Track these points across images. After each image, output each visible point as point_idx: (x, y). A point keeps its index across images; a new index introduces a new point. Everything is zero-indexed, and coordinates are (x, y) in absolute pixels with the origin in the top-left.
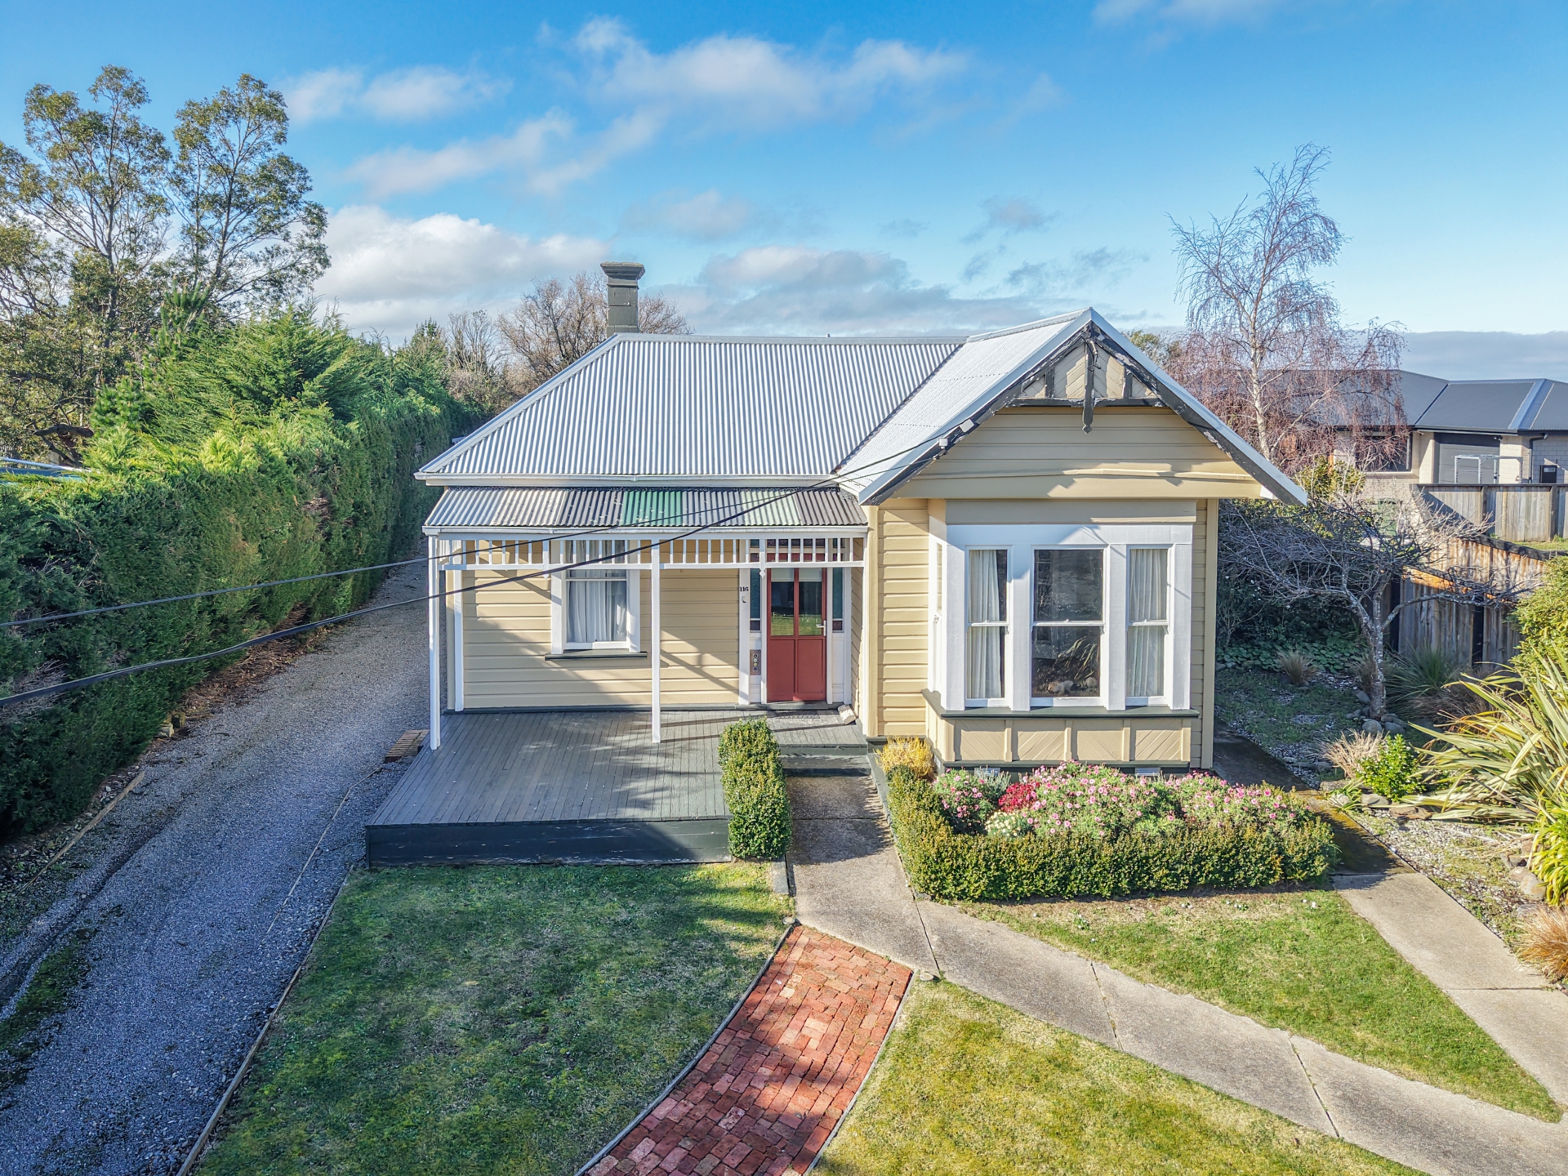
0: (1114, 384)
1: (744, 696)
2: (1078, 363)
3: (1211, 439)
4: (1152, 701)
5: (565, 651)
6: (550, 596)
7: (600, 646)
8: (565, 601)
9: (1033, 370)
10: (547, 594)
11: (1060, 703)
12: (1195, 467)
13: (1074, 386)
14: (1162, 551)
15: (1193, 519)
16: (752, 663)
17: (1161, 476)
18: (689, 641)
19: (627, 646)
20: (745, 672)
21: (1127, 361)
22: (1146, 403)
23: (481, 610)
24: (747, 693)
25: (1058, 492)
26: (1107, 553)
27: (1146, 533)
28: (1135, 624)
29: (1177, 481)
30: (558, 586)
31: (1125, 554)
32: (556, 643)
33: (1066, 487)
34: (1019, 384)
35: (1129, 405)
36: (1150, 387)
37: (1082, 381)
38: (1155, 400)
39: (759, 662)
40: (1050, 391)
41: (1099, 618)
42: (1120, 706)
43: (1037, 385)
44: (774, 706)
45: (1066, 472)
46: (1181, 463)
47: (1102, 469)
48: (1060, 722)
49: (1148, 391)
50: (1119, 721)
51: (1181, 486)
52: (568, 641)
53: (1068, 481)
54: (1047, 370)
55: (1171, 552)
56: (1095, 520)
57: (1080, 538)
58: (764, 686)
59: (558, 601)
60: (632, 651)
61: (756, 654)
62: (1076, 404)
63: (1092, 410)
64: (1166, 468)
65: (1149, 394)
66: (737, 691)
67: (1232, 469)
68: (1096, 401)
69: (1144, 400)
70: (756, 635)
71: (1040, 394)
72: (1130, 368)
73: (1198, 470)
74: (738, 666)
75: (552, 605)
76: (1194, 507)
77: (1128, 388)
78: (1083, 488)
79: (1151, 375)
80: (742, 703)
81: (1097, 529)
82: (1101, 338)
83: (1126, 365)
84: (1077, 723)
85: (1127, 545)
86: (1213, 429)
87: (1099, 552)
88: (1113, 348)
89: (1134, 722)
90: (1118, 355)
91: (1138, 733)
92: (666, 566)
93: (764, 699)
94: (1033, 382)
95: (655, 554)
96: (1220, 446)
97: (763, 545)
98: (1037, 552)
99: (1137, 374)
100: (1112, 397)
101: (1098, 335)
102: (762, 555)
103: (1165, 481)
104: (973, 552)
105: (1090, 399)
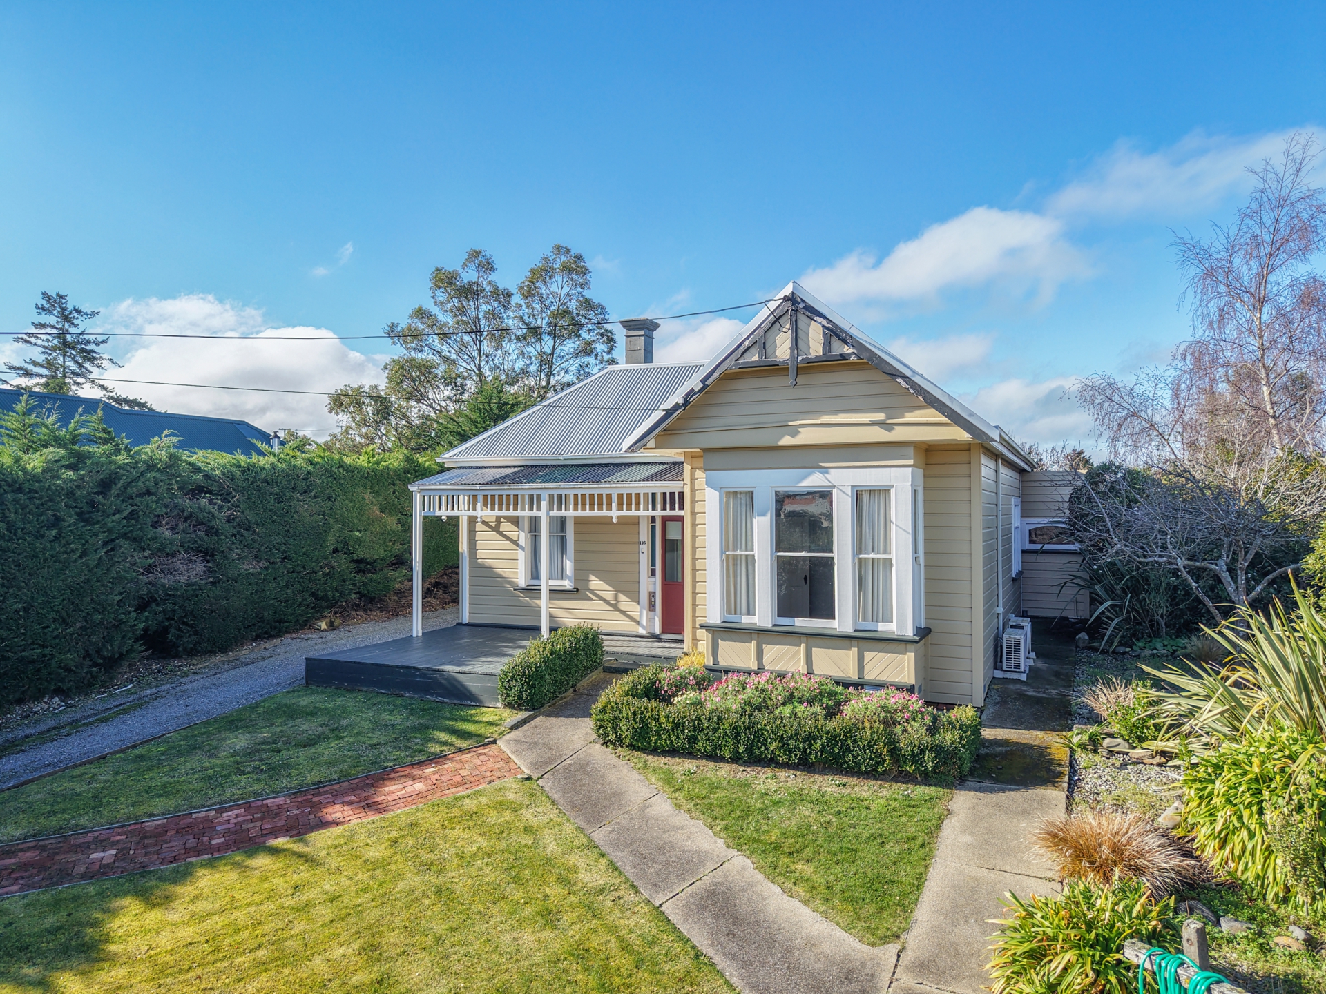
0: (815, 345)
1: (643, 627)
3: (904, 384)
5: (527, 585)
6: (520, 546)
8: (528, 548)
9: (748, 338)
10: (516, 543)
12: (907, 414)
13: (782, 349)
14: (884, 492)
15: (911, 462)
16: (650, 602)
17: (873, 423)
18: (606, 582)
19: (567, 584)
20: (644, 607)
21: (824, 322)
22: (843, 357)
23: (480, 554)
24: (646, 624)
25: (787, 440)
26: (835, 492)
27: (870, 476)
28: (861, 556)
29: (889, 428)
30: (523, 538)
31: (850, 494)
32: (522, 579)
33: (793, 438)
34: (741, 350)
35: (829, 364)
36: (846, 342)
37: (788, 343)
38: (850, 355)
39: (655, 601)
40: (763, 354)
41: (831, 551)
42: (848, 628)
43: (752, 350)
45: (790, 423)
46: (894, 411)
47: (822, 419)
48: (798, 638)
49: (847, 347)
51: (894, 432)
52: (533, 578)
53: (795, 431)
54: (762, 341)
55: (893, 491)
56: (823, 464)
57: (814, 480)
58: (658, 619)
59: (523, 549)
60: (569, 588)
61: (652, 595)
62: (783, 362)
63: (809, 368)
64: (881, 416)
65: (847, 350)
66: (638, 623)
67: (931, 415)
68: (800, 358)
69: (841, 355)
70: (653, 579)
71: (755, 357)
72: (828, 328)
73: (910, 417)
74: (639, 603)
75: (520, 551)
76: (911, 450)
77: (827, 345)
78: (807, 436)
79: (846, 332)
80: (642, 631)
81: (827, 473)
82: (801, 305)
83: (823, 326)
84: (812, 640)
85: (852, 486)
86: (904, 377)
87: (830, 493)
88: (812, 312)
89: (862, 643)
90: (817, 319)
91: (866, 653)
92: (551, 514)
93: (658, 631)
94: (749, 348)
95: (544, 504)
96: (912, 391)
97: (615, 498)
98: (777, 493)
99: (834, 333)
100: (813, 354)
101: (799, 303)
102: (614, 505)
103: (877, 427)
104: (728, 493)
105: (793, 357)
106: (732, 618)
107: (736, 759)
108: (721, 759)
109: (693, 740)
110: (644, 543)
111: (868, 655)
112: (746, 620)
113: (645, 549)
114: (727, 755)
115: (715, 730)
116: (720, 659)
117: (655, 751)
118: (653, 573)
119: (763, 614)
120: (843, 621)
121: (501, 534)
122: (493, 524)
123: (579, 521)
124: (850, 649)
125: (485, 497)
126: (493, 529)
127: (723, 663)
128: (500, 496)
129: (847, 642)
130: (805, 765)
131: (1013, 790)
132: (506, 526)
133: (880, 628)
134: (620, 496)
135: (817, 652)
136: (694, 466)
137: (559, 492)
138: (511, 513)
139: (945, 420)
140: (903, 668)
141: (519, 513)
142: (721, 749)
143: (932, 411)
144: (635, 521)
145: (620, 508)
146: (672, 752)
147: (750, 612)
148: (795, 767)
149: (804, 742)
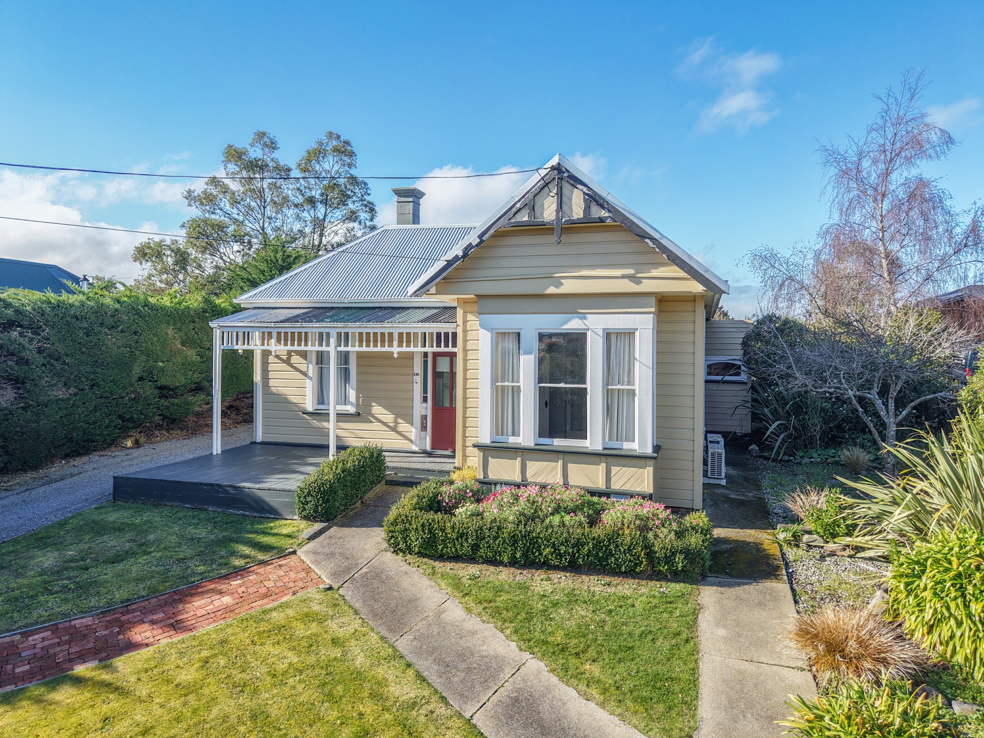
0: (577, 208)
1: (416, 445)
2: (551, 194)
3: (651, 244)
4: (626, 446)
5: (315, 410)
6: (307, 376)
8: (315, 378)
9: (519, 201)
10: (305, 374)
11: (559, 443)
12: (653, 271)
13: (549, 211)
14: (629, 334)
15: (653, 310)
16: (422, 423)
17: (624, 277)
18: (384, 407)
19: (351, 409)
20: (417, 428)
21: (585, 190)
22: (601, 220)
23: (272, 383)
24: (417, 442)
25: (552, 290)
26: (589, 333)
27: (618, 321)
28: (610, 387)
29: (637, 281)
30: (312, 370)
31: (602, 335)
32: (310, 404)
33: (557, 288)
34: (511, 211)
35: (588, 225)
36: (603, 208)
37: (554, 207)
38: (607, 218)
39: (426, 423)
40: (532, 215)
41: (584, 383)
42: (598, 447)
43: (522, 212)
44: (435, 452)
45: (555, 276)
46: (639, 267)
47: (581, 272)
48: (556, 455)
49: (604, 212)
51: (641, 285)
52: (319, 403)
53: (558, 281)
54: (531, 202)
55: (637, 333)
56: (580, 311)
57: (574, 324)
58: (429, 439)
59: (311, 378)
60: (351, 412)
61: (424, 418)
62: (549, 223)
63: (569, 228)
64: (631, 271)
65: (604, 214)
66: (411, 441)
67: (674, 271)
68: (564, 220)
69: (599, 218)
70: (425, 405)
71: (524, 217)
72: (588, 195)
73: (655, 273)
74: (412, 424)
75: (308, 381)
76: (653, 300)
77: (587, 209)
78: (569, 286)
79: (603, 199)
80: (415, 448)
81: (585, 318)
82: (566, 175)
83: (584, 193)
84: (567, 457)
85: (604, 329)
86: (652, 239)
87: (585, 335)
88: (575, 181)
89: (610, 460)
90: (579, 186)
91: (613, 468)
92: (339, 349)
93: (428, 448)
94: (520, 209)
95: (333, 341)
96: (657, 250)
97: (396, 336)
98: (540, 334)
99: (593, 199)
100: (575, 217)
101: (564, 173)
102: (395, 343)
103: (627, 281)
104: (498, 333)
105: (558, 219)
106: (500, 438)
107: (513, 563)
108: (501, 563)
109: (475, 548)
110: (417, 374)
111: (614, 470)
112: (512, 440)
113: (418, 379)
114: (506, 560)
115: (495, 538)
116: (489, 473)
117: (441, 558)
118: (425, 400)
119: (527, 436)
120: (594, 440)
121: (291, 365)
122: (285, 358)
123: (360, 355)
124: (599, 464)
125: (279, 334)
126: (283, 361)
127: (492, 476)
128: (293, 333)
129: (597, 459)
130: (573, 567)
131: (746, 584)
132: (295, 359)
133: (624, 447)
134: (401, 335)
135: (571, 467)
136: (466, 310)
137: (346, 330)
138: (303, 348)
139: (685, 275)
140: (643, 480)
141: (309, 348)
142: (500, 555)
143: (675, 268)
144: (410, 356)
145: (400, 344)
146: (456, 558)
147: (515, 433)
148: (564, 569)
149: (573, 548)
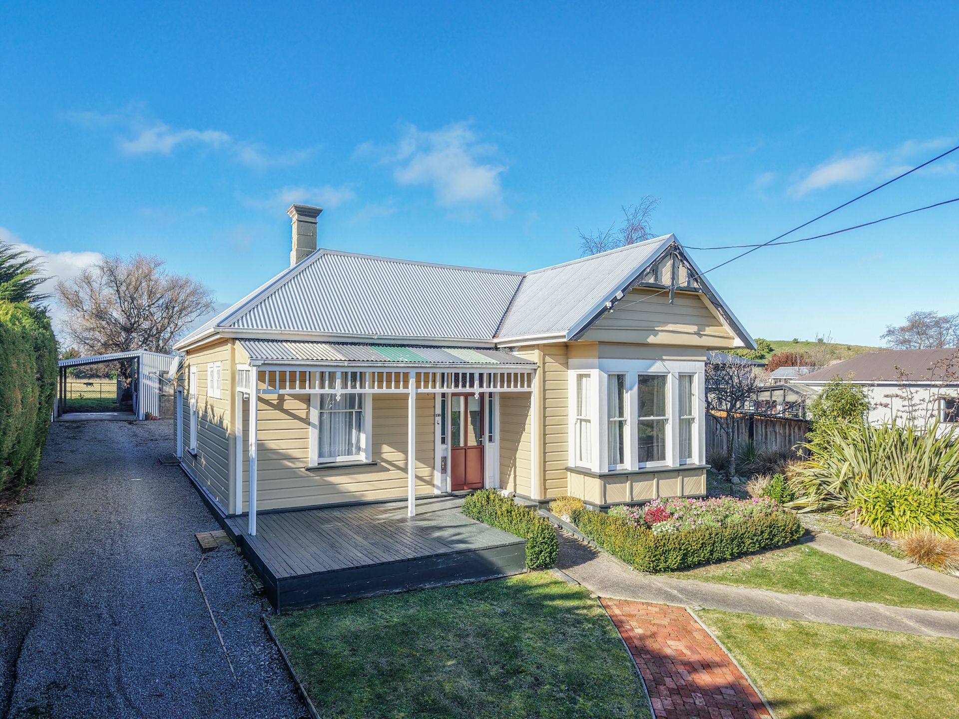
0: (683, 278)
1: (438, 488)
2: (667, 264)
4: (689, 460)
5: (319, 464)
6: (309, 424)
7: (341, 459)
8: (318, 427)
9: (649, 266)
10: (306, 421)
11: (650, 465)
13: (666, 277)
14: (690, 377)
15: (705, 358)
16: (442, 465)
19: (362, 458)
20: (438, 471)
21: (689, 266)
24: (440, 485)
25: (652, 339)
26: (668, 376)
27: (686, 366)
28: (681, 418)
29: (700, 336)
30: (314, 415)
31: (678, 377)
32: (312, 458)
33: (655, 337)
34: (643, 273)
35: (689, 292)
36: (697, 282)
37: (669, 275)
38: (698, 289)
39: (445, 465)
40: (656, 279)
41: (664, 415)
42: (676, 465)
43: (650, 275)
44: (456, 493)
45: (656, 329)
46: (702, 326)
47: (670, 327)
48: (651, 476)
49: (696, 284)
50: (676, 473)
51: (701, 339)
53: (656, 333)
54: (655, 267)
55: (695, 376)
56: (664, 358)
58: (449, 480)
59: (314, 426)
60: (365, 461)
61: (444, 459)
62: (667, 287)
65: (697, 286)
66: (434, 485)
67: (727, 332)
68: (675, 286)
69: (694, 288)
70: (444, 446)
71: (652, 280)
72: (689, 269)
73: (706, 331)
74: (434, 468)
75: (310, 430)
76: (705, 352)
77: (688, 281)
78: (661, 338)
79: (697, 274)
80: (437, 492)
82: (678, 252)
84: (658, 476)
85: (678, 372)
86: (722, 306)
87: (665, 376)
88: (683, 257)
89: (682, 473)
90: (685, 262)
92: (420, 391)
93: (449, 489)
94: (648, 273)
97: (477, 377)
98: (639, 376)
99: (693, 274)
100: (682, 285)
102: (477, 383)
106: (612, 467)
110: (439, 415)
111: (685, 481)
113: (439, 419)
116: (607, 499)
118: (443, 441)
120: (670, 461)
123: (376, 398)
124: (676, 478)
126: (275, 407)
133: (688, 463)
135: (661, 483)
136: (545, 353)
139: (735, 335)
140: (701, 484)
143: (730, 330)
